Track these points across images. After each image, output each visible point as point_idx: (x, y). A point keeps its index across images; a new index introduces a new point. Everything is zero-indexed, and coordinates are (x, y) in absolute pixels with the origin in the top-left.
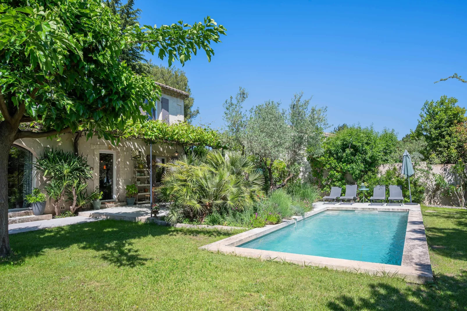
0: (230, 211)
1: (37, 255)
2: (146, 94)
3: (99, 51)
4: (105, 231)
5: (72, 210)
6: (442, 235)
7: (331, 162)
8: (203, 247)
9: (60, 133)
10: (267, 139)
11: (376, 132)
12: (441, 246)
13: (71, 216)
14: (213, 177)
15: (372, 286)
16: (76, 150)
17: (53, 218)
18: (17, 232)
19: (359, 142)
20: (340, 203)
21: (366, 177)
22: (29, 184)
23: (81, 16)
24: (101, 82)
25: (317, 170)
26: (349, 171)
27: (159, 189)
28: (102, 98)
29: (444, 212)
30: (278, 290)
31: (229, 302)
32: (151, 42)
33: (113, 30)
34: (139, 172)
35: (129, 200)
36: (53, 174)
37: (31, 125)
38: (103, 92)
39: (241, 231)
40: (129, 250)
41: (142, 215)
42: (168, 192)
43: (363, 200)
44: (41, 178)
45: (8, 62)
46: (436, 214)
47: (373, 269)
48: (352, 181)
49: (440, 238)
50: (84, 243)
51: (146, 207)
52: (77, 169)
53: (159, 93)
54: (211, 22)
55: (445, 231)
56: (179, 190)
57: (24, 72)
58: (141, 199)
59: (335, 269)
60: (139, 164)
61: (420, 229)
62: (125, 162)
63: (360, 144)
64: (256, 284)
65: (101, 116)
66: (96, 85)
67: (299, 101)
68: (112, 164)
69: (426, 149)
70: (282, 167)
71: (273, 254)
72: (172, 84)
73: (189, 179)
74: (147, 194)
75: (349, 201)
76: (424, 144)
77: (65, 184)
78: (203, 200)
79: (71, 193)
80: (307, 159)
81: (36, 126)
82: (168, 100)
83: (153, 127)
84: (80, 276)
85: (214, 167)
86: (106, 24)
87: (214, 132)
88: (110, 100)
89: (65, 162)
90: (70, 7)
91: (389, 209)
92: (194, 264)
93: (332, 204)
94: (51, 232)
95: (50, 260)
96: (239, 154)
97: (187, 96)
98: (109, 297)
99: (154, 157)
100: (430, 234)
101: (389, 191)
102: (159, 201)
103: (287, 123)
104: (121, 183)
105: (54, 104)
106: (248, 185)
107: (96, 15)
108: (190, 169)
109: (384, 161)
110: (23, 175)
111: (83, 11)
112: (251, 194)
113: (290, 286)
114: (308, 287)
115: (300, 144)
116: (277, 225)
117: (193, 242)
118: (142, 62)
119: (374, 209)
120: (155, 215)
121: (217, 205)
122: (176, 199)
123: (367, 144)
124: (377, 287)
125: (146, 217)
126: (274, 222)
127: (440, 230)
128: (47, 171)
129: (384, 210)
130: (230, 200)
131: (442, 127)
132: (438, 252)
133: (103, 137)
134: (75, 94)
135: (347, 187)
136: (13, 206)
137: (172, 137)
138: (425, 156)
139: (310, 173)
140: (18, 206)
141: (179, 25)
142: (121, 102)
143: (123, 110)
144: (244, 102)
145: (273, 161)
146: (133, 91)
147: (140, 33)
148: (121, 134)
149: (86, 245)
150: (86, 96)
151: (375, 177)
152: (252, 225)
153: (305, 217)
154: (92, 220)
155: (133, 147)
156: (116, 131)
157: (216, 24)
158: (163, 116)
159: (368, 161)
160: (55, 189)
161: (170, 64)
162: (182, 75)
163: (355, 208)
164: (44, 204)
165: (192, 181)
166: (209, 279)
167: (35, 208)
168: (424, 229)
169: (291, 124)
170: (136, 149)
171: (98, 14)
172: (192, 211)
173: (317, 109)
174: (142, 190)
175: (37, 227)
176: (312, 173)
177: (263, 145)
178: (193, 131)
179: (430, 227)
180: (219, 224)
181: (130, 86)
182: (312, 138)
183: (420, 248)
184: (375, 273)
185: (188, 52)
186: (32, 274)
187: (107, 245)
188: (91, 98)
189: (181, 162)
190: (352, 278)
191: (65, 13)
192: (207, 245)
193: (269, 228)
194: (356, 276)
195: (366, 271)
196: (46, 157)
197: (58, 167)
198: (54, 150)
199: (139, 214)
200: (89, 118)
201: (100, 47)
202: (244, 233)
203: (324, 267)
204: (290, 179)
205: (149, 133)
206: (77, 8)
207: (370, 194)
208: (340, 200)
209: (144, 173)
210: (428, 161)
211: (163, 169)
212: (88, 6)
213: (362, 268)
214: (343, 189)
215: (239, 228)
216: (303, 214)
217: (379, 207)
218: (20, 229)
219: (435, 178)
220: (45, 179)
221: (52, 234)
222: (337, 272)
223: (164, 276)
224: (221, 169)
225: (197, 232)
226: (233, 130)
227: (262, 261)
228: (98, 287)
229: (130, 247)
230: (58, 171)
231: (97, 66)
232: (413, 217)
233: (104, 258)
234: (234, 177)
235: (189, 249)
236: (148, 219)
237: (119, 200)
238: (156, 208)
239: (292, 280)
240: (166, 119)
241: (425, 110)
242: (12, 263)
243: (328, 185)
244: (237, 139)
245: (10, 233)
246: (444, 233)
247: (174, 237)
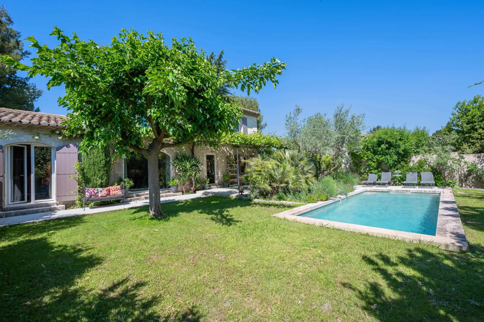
0: (291, 192)
1: (176, 216)
2: (233, 116)
3: (204, 91)
4: (212, 203)
5: (192, 190)
6: (476, 213)
7: (368, 154)
8: (274, 215)
9: (185, 143)
10: (317, 141)
11: (409, 130)
12: (475, 222)
13: (192, 193)
14: (278, 168)
15: (410, 251)
16: (193, 154)
17: (183, 194)
18: (164, 202)
19: (393, 139)
20: (376, 186)
21: (399, 166)
22: (169, 175)
23: (193, 70)
24: (206, 110)
25: (356, 162)
26: (384, 161)
27: (243, 177)
28: (207, 120)
29: (476, 194)
30: (330, 247)
31: (295, 253)
32: (236, 81)
33: (212, 76)
34: (230, 166)
35: (225, 184)
36: (181, 168)
37: (168, 140)
38: (208, 116)
39: (300, 205)
40: (227, 215)
41: (233, 193)
42: (249, 179)
43: (396, 184)
44: (175, 171)
45: (156, 103)
46: (468, 195)
47: (409, 237)
48: (387, 169)
49: (473, 216)
50: (201, 210)
51: (235, 188)
52: (194, 165)
53: (242, 114)
54: (276, 61)
55: (479, 209)
56: (256, 177)
57: (164, 109)
58: (232, 183)
59: (375, 235)
60: (230, 161)
61: (452, 208)
62: (221, 160)
63: (394, 140)
64: (313, 242)
65: (207, 131)
66: (203, 112)
67: (341, 111)
68: (213, 161)
69: (457, 141)
70: (328, 160)
71: (325, 222)
72: (248, 108)
73: (262, 170)
74: (235, 180)
75: (384, 184)
76: (454, 137)
77: (188, 174)
78: (272, 184)
79: (191, 179)
80: (348, 154)
81: (171, 140)
82: (246, 118)
83: (238, 137)
84: (200, 229)
85: (279, 162)
86: (208, 72)
87: (278, 138)
88: (212, 121)
89: (187, 161)
90: (187, 65)
91: (421, 191)
92: (269, 226)
93: (369, 187)
94: (182, 202)
95: (183, 219)
96: (296, 152)
97: (259, 115)
98: (217, 243)
99: (239, 156)
100: (463, 212)
101: (420, 176)
102: (243, 184)
103: (332, 129)
104: (219, 174)
105: (181, 127)
106: (304, 173)
107: (202, 68)
108: (263, 163)
109: (415, 153)
110: (165, 169)
111: (195, 66)
112: (306, 180)
113: (339, 245)
114: (354, 247)
115: (343, 143)
116: (326, 201)
117: (267, 212)
118: (229, 95)
119: (407, 191)
120: (242, 193)
121: (282, 187)
122: (254, 183)
123: (400, 140)
124: (414, 251)
125: (236, 195)
126: (324, 200)
127: (473, 209)
128: (178, 167)
129: (416, 192)
130: (291, 184)
131: (475, 122)
132: (472, 227)
133: (209, 145)
134: (191, 119)
135: (383, 174)
136: (161, 187)
137: (250, 143)
138: (457, 148)
139: (350, 164)
140: (164, 187)
141: (254, 66)
142: (219, 122)
143: (220, 127)
144: (299, 115)
145: (321, 156)
146: (225, 114)
147: (229, 76)
148: (219, 142)
149: (202, 211)
150: (197, 120)
151: (408, 166)
152: (307, 201)
153: (348, 196)
154: (204, 196)
155: (226, 150)
156: (215, 141)
157: (279, 62)
158: (244, 129)
159: (401, 154)
160: (183, 177)
161: (249, 94)
162: (255, 101)
163: (390, 190)
164: (177, 186)
165: (264, 171)
166: (280, 236)
167: (173, 189)
168: (457, 207)
169: (335, 128)
170: (228, 152)
171: (203, 67)
172: (265, 191)
173: (356, 116)
174: (232, 178)
175: (174, 200)
176: (352, 164)
177: (314, 145)
178: (264, 138)
179: (463, 206)
180: (284, 200)
181: (224, 111)
182: (353, 138)
183: (454, 222)
184: (411, 241)
185: (260, 84)
186: (174, 227)
187: (214, 211)
188: (201, 121)
189: (256, 159)
190: (390, 243)
191: (184, 69)
192: (277, 214)
193: (320, 204)
194: (394, 241)
195: (403, 238)
196: (177, 158)
197: (184, 164)
198: (181, 154)
199: (231, 193)
200: (200, 134)
201: (205, 88)
202: (302, 207)
203: (366, 233)
204: (335, 169)
205: (236, 141)
206: (191, 65)
207: (403, 179)
208: (377, 184)
209: (233, 167)
210: (460, 151)
211: (245, 163)
212: (197, 62)
213: (399, 235)
214: (378, 175)
215: (298, 203)
216: (346, 194)
217: (412, 189)
218: (166, 201)
219: (467, 165)
220: (177, 171)
221: (183, 204)
222: (377, 237)
223: (250, 232)
224: (284, 163)
225: (270, 205)
226: (291, 135)
227: (316, 226)
228: (210, 236)
229: (228, 213)
230: (184, 167)
231: (204, 101)
232: (444, 197)
233: (213, 219)
234: (293, 168)
235: (265, 216)
236: (237, 196)
237: (219, 184)
238: (242, 189)
239: (341, 241)
240: (246, 131)
241: (457, 109)
242: (163, 220)
243: (366, 172)
244: (295, 142)
245: (161, 202)
246: (477, 211)
247: (254, 208)
